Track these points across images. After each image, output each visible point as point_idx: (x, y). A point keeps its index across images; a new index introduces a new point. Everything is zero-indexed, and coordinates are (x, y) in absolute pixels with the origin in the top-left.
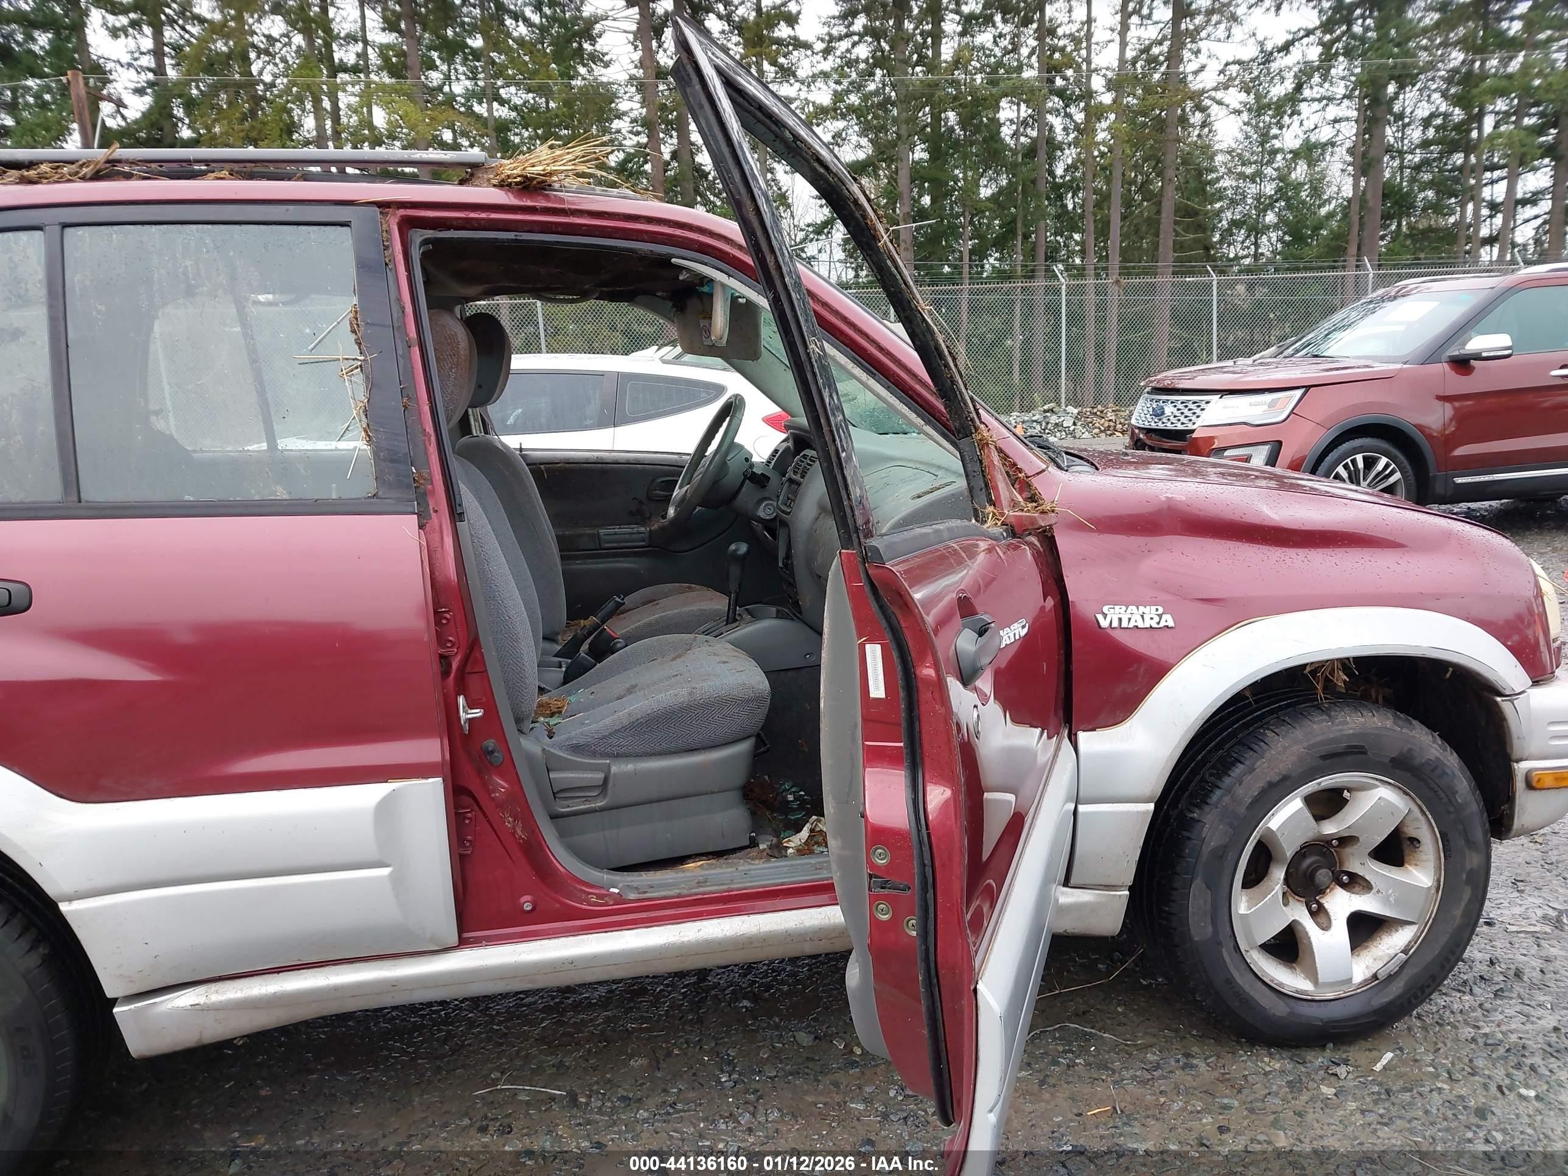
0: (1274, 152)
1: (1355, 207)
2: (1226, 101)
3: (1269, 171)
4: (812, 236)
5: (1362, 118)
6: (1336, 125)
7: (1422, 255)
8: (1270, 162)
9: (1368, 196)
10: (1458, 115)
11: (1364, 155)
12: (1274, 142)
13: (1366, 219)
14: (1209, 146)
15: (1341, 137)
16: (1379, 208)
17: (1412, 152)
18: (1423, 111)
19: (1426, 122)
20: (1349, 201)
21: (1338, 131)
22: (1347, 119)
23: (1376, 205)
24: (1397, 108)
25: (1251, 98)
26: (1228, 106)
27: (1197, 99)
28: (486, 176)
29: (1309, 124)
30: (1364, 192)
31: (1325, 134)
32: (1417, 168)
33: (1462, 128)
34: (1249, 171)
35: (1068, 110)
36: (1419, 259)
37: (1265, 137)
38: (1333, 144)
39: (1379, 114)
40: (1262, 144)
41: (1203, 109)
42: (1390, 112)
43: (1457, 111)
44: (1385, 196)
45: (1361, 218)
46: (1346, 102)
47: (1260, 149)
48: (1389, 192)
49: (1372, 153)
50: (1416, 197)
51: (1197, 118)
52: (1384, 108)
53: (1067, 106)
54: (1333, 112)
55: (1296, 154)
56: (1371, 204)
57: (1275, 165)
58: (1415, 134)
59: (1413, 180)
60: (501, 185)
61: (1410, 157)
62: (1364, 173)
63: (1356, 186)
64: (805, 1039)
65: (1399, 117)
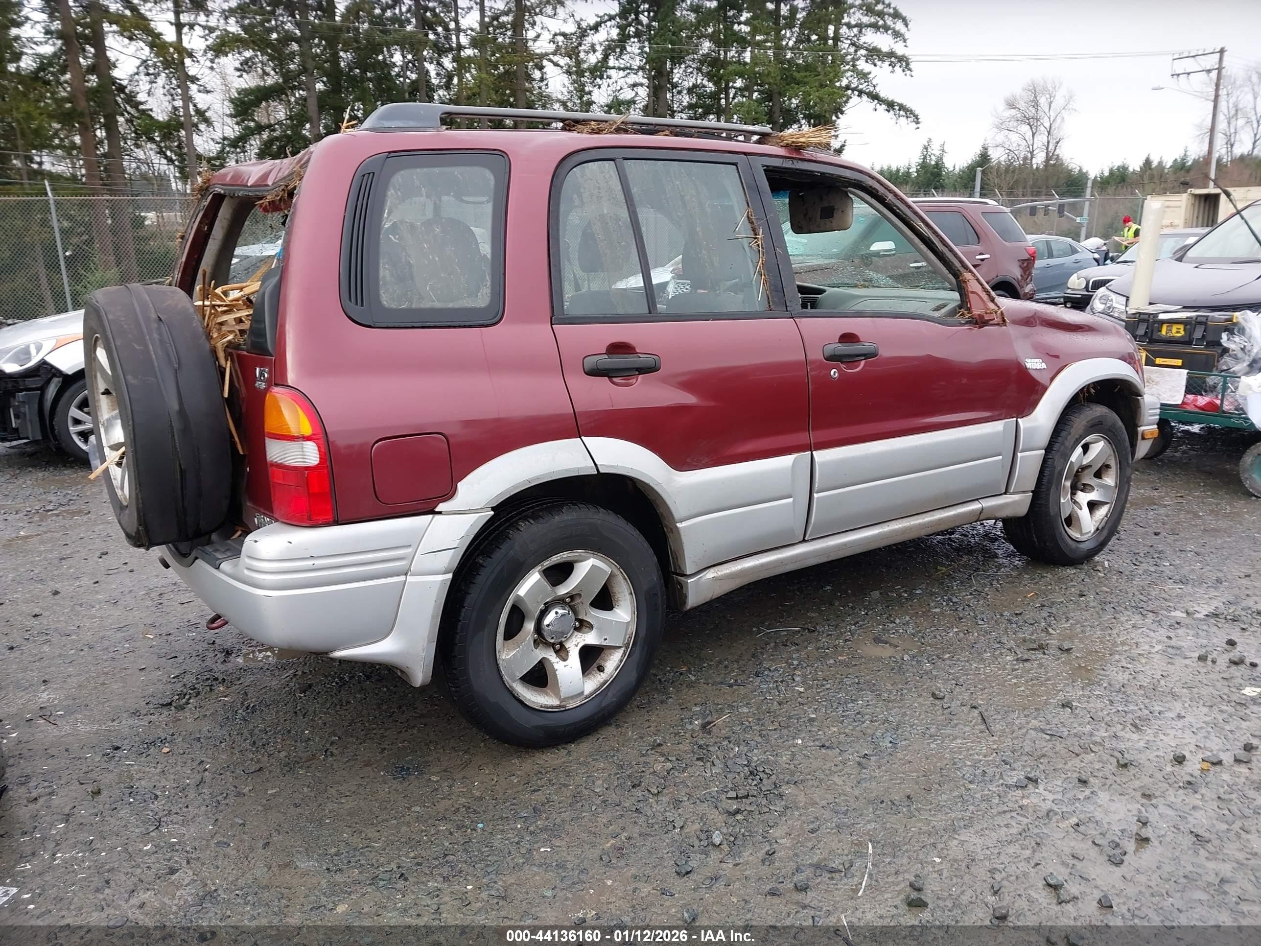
0: (589, 104)
2: (558, 63)
4: (228, 149)
5: (651, 85)
6: (635, 89)
10: (710, 87)
12: (589, 96)
14: (546, 95)
15: (638, 97)
18: (689, 83)
19: (690, 91)
21: (637, 94)
22: (642, 85)
24: (671, 79)
25: (574, 64)
26: (560, 67)
27: (537, 59)
29: (615, 87)
31: (627, 94)
33: (715, 96)
35: (440, 59)
38: (634, 102)
39: (663, 83)
40: (581, 98)
41: (541, 68)
42: (668, 81)
43: (711, 85)
46: (641, 72)
47: (579, 100)
51: (537, 75)
52: (665, 79)
53: (439, 56)
54: (632, 78)
55: (609, 106)
64: (876, 594)
65: (675, 86)
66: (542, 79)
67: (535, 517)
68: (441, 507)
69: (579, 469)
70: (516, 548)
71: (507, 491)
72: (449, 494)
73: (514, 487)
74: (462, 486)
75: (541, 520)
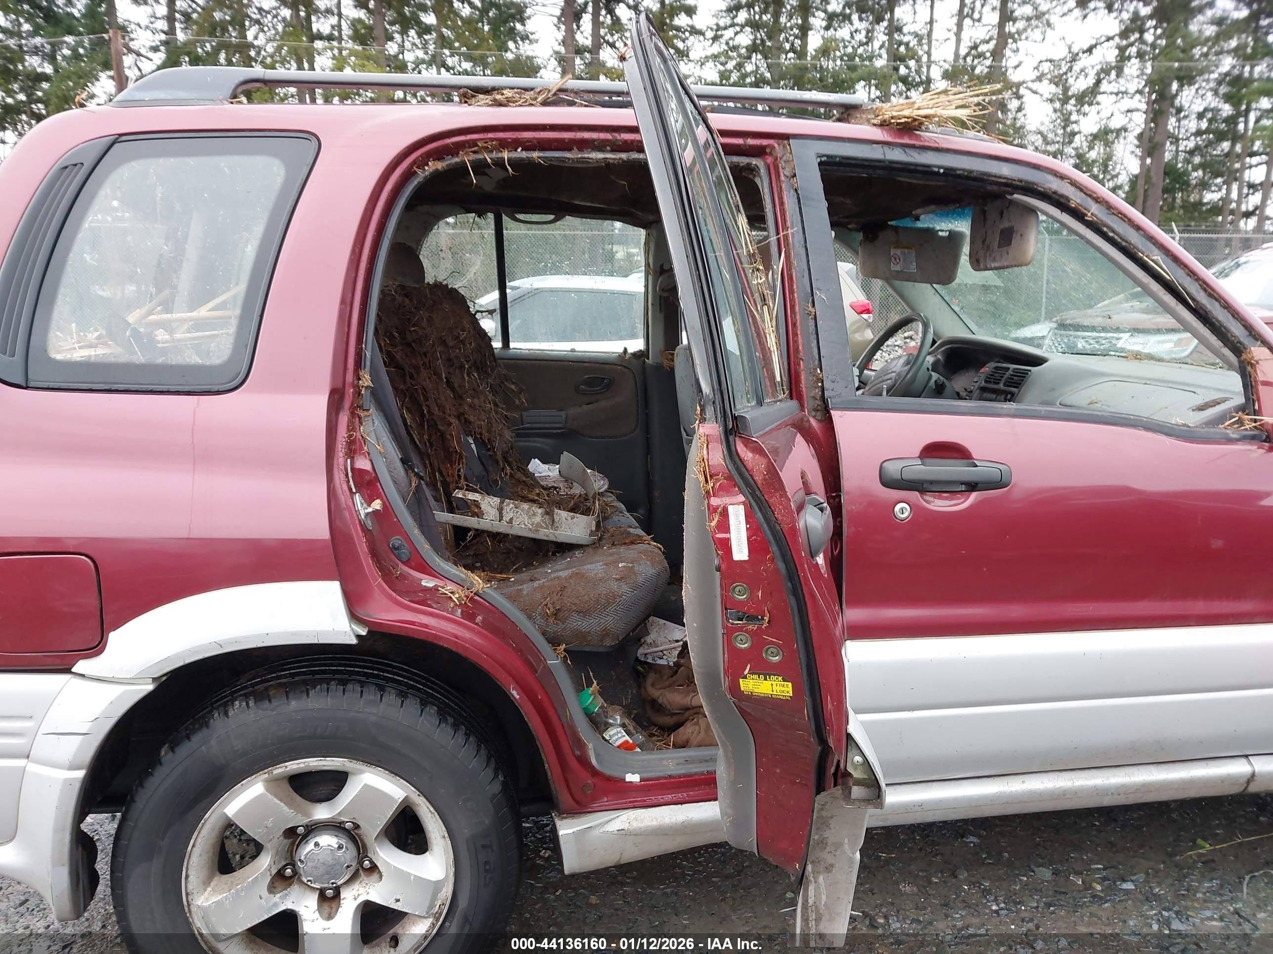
0: (1073, 134)
1: (1141, 182)
2: (1040, 91)
3: (1069, 150)
5: (1150, 109)
6: (1129, 114)
7: (1193, 224)
8: (1070, 142)
9: (1152, 174)
10: (1227, 110)
11: (1151, 140)
12: (1074, 126)
13: (1150, 192)
14: (1022, 127)
15: (1133, 124)
16: (1161, 185)
17: (1188, 139)
18: (1198, 106)
19: (1201, 116)
20: (1136, 177)
21: (1131, 120)
22: (1137, 110)
23: (1160, 182)
24: (1177, 102)
25: (1059, 90)
26: (1042, 95)
27: (1015, 88)
28: (864, 116)
29: (1105, 114)
30: (1149, 170)
32: (1191, 153)
33: (1231, 122)
34: (1052, 148)
35: (909, 93)
36: (1189, 226)
37: (1067, 121)
38: (1126, 130)
39: (1163, 107)
40: (1064, 128)
41: (1019, 97)
42: (1172, 105)
43: (1226, 107)
44: (1166, 174)
45: (1146, 191)
46: (1138, 96)
47: (1062, 131)
48: (1170, 171)
49: (1158, 138)
50: (1190, 175)
51: (1013, 104)
52: (1168, 102)
53: (909, 90)
54: (1127, 103)
55: (1095, 137)
56: (1154, 180)
57: (1074, 145)
58: (1192, 125)
59: (1187, 161)
60: (883, 125)
61: (1185, 143)
62: (1150, 154)
63: (1143, 165)
64: (1045, 873)
65: (1179, 110)
66: (1019, 109)
67: (261, 696)
68: (81, 666)
69: (318, 634)
70: (213, 742)
71: (177, 656)
72: (96, 648)
73: (191, 651)
74: (115, 638)
75: (266, 704)
